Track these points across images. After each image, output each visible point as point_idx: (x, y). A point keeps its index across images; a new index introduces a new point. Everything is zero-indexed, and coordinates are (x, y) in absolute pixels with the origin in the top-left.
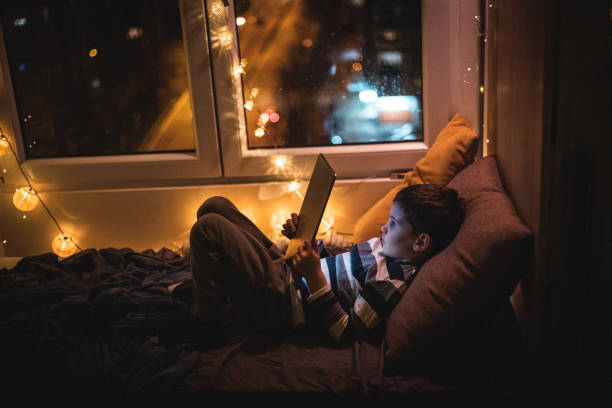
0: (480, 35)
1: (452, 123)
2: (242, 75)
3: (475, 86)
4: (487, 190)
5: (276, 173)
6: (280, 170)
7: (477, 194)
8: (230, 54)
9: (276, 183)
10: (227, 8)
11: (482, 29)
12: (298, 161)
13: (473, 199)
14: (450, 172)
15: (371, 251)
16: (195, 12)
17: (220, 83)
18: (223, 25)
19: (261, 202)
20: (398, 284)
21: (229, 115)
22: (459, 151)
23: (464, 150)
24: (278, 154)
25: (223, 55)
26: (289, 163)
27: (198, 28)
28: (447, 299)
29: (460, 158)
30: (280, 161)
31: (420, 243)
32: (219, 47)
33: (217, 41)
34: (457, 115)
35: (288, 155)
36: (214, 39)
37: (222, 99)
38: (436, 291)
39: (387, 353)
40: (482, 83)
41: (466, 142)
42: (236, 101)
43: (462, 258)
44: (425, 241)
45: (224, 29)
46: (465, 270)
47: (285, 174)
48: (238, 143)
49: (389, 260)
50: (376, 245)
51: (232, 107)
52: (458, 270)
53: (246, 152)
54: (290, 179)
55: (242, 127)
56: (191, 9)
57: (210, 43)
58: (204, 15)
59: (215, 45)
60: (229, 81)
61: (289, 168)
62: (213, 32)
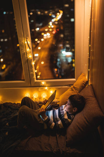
0: (89, 57)
1: (81, 75)
2: (34, 64)
3: (87, 69)
4: (91, 96)
5: (42, 85)
6: (43, 85)
7: (88, 98)
8: (31, 60)
9: (42, 87)
10: (30, 50)
11: (89, 56)
12: (47, 83)
13: (87, 99)
14: (81, 88)
15: (63, 109)
17: (29, 66)
18: (30, 53)
19: (39, 91)
20: (70, 120)
21: (32, 73)
22: (83, 83)
23: (84, 83)
24: (43, 81)
25: (30, 60)
26: (45, 83)
27: (24, 54)
28: (82, 129)
29: (84, 85)
30: (43, 83)
31: (75, 110)
32: (29, 58)
33: (28, 57)
34: (83, 73)
35: (45, 81)
36: (28, 56)
37: (30, 69)
38: (79, 126)
39: (67, 140)
40: (89, 68)
41: (85, 82)
42: (33, 70)
43: (85, 118)
44: (76, 109)
45: (30, 54)
46: (86, 122)
48: (34, 79)
49: (67, 113)
50: (64, 108)
51: (32, 71)
53: (36, 81)
54: (45, 86)
55: (35, 75)
56: (22, 50)
57: (27, 57)
58: (25, 51)
59: (28, 58)
60: (31, 66)
61: (45, 84)
62: (27, 55)
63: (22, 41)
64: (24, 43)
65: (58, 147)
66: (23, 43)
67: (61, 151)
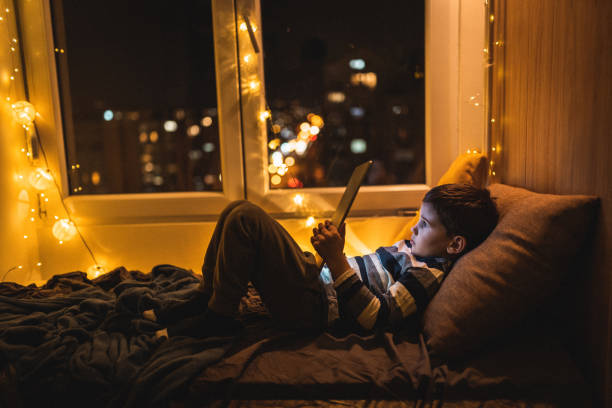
0: (488, 65)
2: (268, 120)
5: (294, 210)
6: (298, 207)
8: (257, 100)
9: (295, 220)
10: (257, 55)
11: (491, 61)
16: (229, 61)
17: (248, 125)
18: (251, 74)
21: (255, 155)
22: (468, 171)
25: (251, 101)
26: (307, 201)
27: (231, 76)
28: (498, 278)
29: (469, 177)
30: (298, 198)
31: (455, 246)
32: (248, 94)
33: (247, 88)
35: (305, 193)
36: (243, 86)
37: (249, 141)
38: (482, 272)
41: (474, 162)
42: (261, 142)
44: (460, 244)
45: (254, 77)
47: (302, 211)
51: (257, 148)
52: (507, 249)
55: (265, 167)
56: (225, 58)
57: (240, 89)
58: (235, 65)
59: (245, 92)
60: (256, 124)
61: (305, 206)
62: (243, 80)
63: (228, 27)
64: (235, 34)
65: (400, 365)
66: (229, 33)
67: (414, 380)
